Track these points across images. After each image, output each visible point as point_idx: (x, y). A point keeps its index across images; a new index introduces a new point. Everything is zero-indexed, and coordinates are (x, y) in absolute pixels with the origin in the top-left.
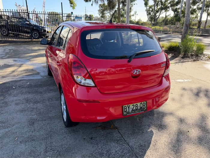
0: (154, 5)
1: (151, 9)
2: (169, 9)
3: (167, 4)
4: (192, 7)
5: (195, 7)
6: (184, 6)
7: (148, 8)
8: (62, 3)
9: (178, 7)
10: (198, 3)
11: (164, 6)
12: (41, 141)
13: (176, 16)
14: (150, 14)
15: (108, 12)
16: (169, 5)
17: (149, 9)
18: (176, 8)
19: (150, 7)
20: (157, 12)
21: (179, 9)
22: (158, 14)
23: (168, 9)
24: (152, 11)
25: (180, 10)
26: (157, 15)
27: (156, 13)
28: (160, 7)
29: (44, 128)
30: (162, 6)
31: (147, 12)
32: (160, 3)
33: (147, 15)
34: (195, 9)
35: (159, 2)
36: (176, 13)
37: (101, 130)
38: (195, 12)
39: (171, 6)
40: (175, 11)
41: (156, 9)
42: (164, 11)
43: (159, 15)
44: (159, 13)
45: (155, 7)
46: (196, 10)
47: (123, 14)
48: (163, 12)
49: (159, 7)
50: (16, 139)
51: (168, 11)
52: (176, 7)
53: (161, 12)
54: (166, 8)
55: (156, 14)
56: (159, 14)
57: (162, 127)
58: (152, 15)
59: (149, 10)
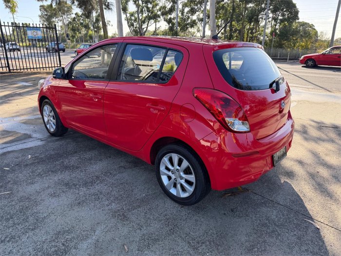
0: (138, 11)
1: (133, 18)
2: (160, 17)
3: (156, 11)
4: (191, 17)
5: (195, 17)
6: (180, 15)
7: (128, 15)
9: (172, 16)
10: (198, 11)
11: (152, 13)
12: (170, 237)
13: (171, 29)
14: (133, 25)
15: (59, 20)
16: (159, 13)
17: (131, 17)
18: (170, 18)
19: (132, 15)
20: (144, 22)
21: (174, 19)
22: (144, 26)
23: (159, 19)
24: (135, 20)
25: (175, 21)
26: (143, 27)
27: (141, 24)
28: (146, 15)
29: (151, 218)
30: (150, 14)
31: (128, 23)
32: (145, 8)
33: (129, 27)
34: (195, 21)
35: (143, 7)
36: (171, 25)
38: (196, 24)
39: (163, 14)
40: (169, 21)
41: (140, 18)
42: (152, 21)
43: (147, 28)
44: (146, 23)
45: (138, 15)
46: (197, 21)
47: (88, 24)
48: (153, 23)
49: (144, 15)
50: (126, 248)
51: (159, 22)
52: (169, 16)
53: (149, 22)
54: (155, 17)
55: (142, 26)
56: (146, 26)
57: (290, 174)
58: (136, 28)
59: (131, 20)
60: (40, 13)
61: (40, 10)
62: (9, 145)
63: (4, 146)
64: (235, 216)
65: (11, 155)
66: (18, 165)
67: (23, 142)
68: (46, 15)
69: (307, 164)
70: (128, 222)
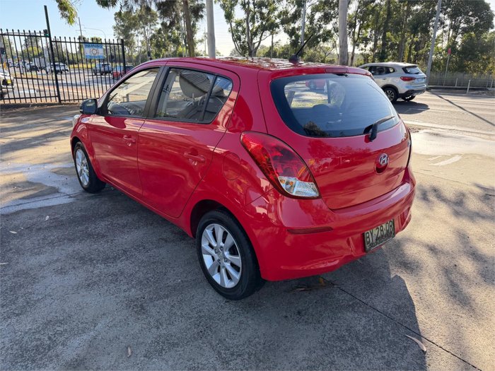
0: (247, 19)
1: (240, 29)
2: (278, 28)
3: (273, 19)
4: (324, 26)
5: (329, 27)
6: (308, 23)
7: (234, 24)
8: (45, 7)
9: (296, 26)
10: (334, 17)
11: (267, 21)
12: (196, 343)
13: (294, 44)
14: (239, 39)
15: (139, 33)
16: (278, 21)
17: (237, 28)
18: (294, 28)
19: (239, 24)
20: (255, 34)
21: (298, 29)
22: (256, 40)
23: (277, 30)
24: (243, 32)
25: (300, 33)
26: (254, 41)
27: (251, 37)
28: (259, 23)
29: (179, 313)
30: (264, 23)
31: (233, 35)
32: (258, 14)
33: (234, 41)
34: (330, 31)
35: (255, 13)
36: (293, 38)
37: (306, 294)
38: (332, 37)
39: (283, 23)
40: (292, 33)
41: (251, 29)
42: (267, 33)
43: (260, 42)
44: (259, 36)
45: (248, 24)
46: (332, 32)
47: (178, 37)
48: (268, 35)
49: (257, 24)
50: (129, 351)
51: (277, 33)
52: (292, 25)
53: (262, 34)
54: (272, 27)
55: (252, 39)
56: (258, 40)
58: (243, 42)
59: (237, 31)
60: (114, 23)
61: (116, 19)
62: (26, 201)
63: (21, 202)
64: (300, 321)
65: (24, 215)
66: (29, 228)
67: (46, 197)
68: (123, 26)
69: (443, 253)
70: (145, 317)
